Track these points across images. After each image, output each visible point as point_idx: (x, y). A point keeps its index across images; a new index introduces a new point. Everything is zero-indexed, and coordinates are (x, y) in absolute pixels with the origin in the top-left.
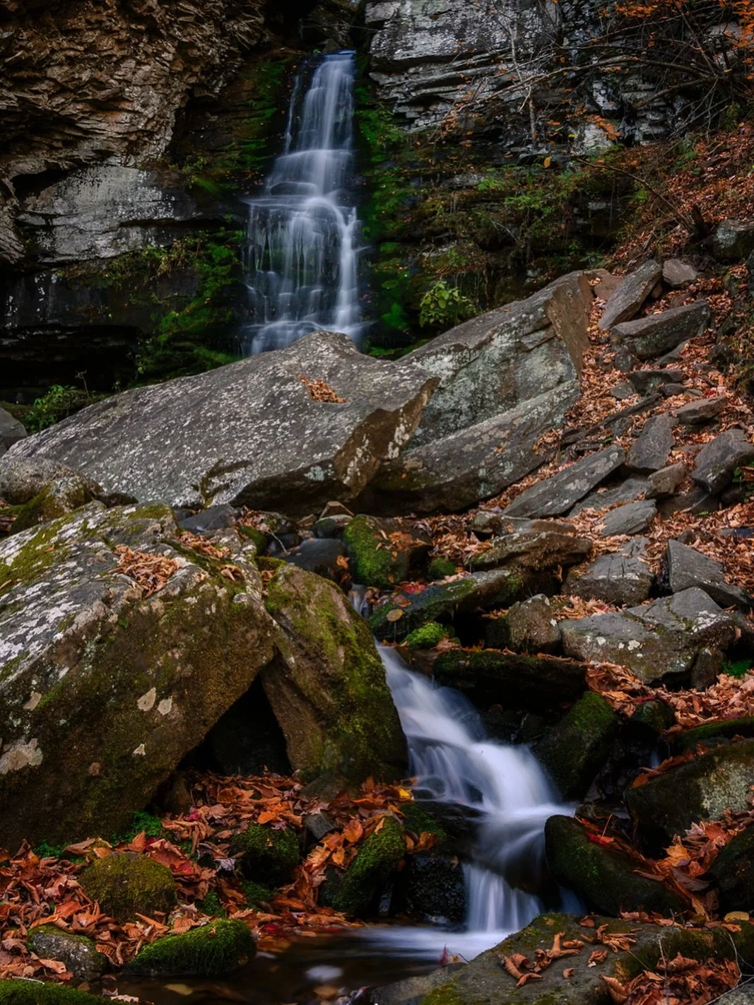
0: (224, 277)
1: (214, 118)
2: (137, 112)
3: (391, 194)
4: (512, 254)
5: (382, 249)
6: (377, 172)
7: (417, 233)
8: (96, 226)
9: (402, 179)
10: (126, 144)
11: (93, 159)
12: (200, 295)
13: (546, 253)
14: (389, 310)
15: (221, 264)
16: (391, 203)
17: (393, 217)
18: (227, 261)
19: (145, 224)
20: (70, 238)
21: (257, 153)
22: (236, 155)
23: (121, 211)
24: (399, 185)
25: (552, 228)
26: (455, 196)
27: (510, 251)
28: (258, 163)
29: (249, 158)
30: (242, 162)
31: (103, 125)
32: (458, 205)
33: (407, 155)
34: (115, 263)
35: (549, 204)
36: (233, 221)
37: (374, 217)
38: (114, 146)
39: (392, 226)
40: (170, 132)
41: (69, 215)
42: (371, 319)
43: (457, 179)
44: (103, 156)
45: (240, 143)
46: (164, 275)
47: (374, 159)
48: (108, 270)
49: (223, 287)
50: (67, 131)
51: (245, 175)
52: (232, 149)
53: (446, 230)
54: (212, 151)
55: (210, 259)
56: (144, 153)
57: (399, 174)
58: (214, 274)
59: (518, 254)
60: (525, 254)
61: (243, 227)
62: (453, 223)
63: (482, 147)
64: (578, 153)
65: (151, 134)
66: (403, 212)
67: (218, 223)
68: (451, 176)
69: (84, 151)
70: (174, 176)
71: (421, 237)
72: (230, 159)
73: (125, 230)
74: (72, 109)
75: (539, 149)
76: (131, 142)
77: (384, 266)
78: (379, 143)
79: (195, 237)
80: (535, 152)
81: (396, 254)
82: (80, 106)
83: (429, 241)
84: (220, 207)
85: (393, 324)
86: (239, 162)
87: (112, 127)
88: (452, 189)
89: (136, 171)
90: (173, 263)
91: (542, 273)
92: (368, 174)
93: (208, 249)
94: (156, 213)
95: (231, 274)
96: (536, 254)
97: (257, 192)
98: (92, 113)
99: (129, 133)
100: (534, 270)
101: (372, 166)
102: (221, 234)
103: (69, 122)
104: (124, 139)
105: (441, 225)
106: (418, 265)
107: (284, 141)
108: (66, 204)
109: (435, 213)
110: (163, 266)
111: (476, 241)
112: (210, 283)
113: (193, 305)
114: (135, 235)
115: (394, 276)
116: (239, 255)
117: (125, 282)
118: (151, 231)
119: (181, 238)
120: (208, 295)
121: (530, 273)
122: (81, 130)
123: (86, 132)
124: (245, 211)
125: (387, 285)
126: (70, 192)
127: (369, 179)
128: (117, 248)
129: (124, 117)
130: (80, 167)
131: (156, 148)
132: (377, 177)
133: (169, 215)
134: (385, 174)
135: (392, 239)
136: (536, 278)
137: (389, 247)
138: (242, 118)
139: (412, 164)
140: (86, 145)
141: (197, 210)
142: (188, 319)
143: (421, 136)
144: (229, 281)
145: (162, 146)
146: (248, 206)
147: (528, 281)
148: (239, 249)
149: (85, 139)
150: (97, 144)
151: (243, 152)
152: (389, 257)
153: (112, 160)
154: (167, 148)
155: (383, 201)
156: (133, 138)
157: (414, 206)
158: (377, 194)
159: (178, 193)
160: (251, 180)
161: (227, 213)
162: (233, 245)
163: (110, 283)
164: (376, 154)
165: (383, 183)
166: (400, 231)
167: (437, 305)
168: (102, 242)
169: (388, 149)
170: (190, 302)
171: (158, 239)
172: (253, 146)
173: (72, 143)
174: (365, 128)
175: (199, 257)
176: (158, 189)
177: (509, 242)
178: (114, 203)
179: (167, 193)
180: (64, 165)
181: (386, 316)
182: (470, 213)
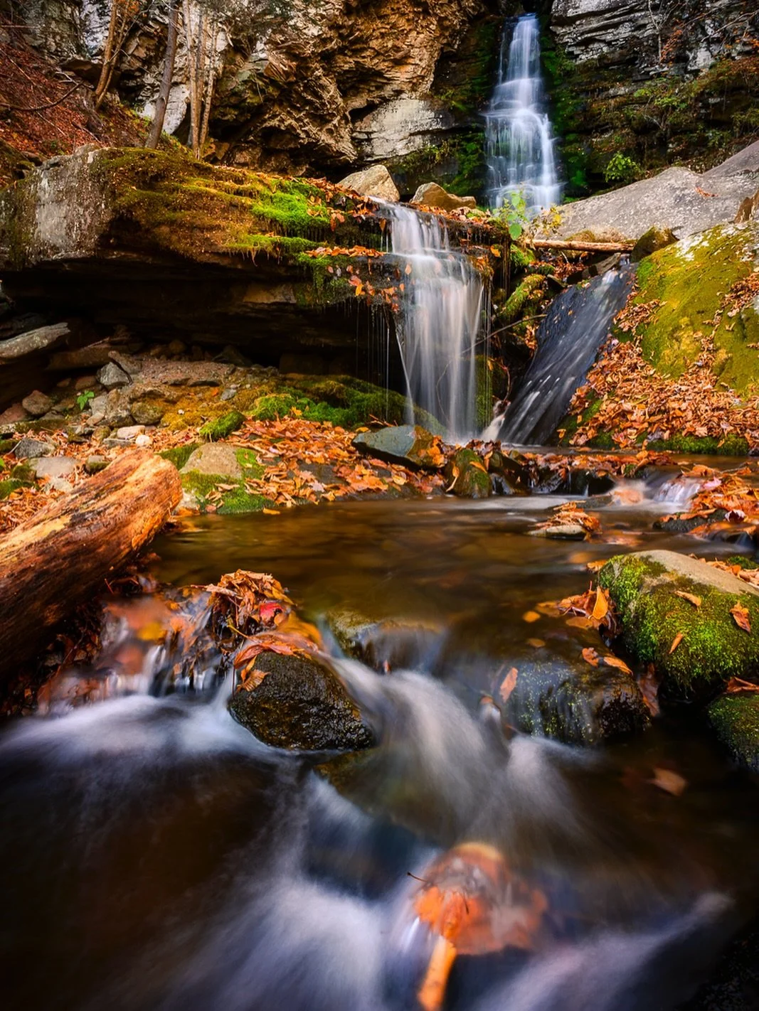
0: (474, 161)
1: (454, 65)
2: (417, 64)
3: (569, 104)
4: (657, 134)
5: (567, 138)
6: (558, 91)
7: (590, 126)
8: (396, 137)
9: (574, 94)
10: (411, 85)
11: (392, 96)
12: (460, 173)
13: (681, 133)
14: (575, 175)
15: (472, 154)
16: (570, 108)
17: (571, 118)
18: (476, 151)
19: (423, 133)
20: (381, 145)
21: (483, 84)
22: (469, 87)
23: (410, 126)
24: (573, 98)
25: (683, 117)
26: (612, 102)
27: (655, 133)
28: (483, 91)
29: (477, 88)
30: (473, 91)
31: (398, 75)
32: (614, 107)
33: (576, 79)
34: (408, 157)
35: (683, 101)
36: (477, 128)
37: (559, 119)
38: (405, 87)
39: (572, 124)
40: (432, 75)
41: (380, 131)
42: (563, 181)
43: (611, 91)
44: (398, 93)
45: (471, 79)
46: (439, 164)
47: (555, 83)
48: (405, 162)
49: (474, 167)
50: (378, 80)
51: (477, 99)
52: (467, 83)
53: (607, 124)
54: (454, 85)
55: (465, 151)
56: (420, 90)
57: (572, 91)
58: (468, 160)
59: (661, 134)
60: (666, 134)
61: (482, 130)
62: (612, 119)
63: (624, 70)
64: (693, 68)
65: (423, 77)
66: (579, 114)
67: (469, 129)
68: (608, 89)
69: (388, 91)
70: (440, 102)
71: (592, 129)
72: (465, 90)
73: (412, 137)
74: (382, 66)
75: (663, 68)
76: (414, 84)
77: (569, 149)
78: (558, 72)
79: (454, 139)
80: (661, 70)
81: (576, 141)
82: (386, 64)
83: (597, 131)
84: (469, 119)
85: (578, 183)
86: (471, 91)
87: (402, 75)
88: (608, 97)
89: (418, 101)
90: (443, 155)
91: (678, 145)
92: (552, 92)
93: (462, 145)
94: (431, 125)
95: (478, 160)
96: (674, 133)
97: (486, 108)
98: (393, 67)
99: (413, 78)
100: (673, 144)
101: (555, 87)
102: (470, 136)
103: (380, 74)
104: (410, 82)
105: (604, 121)
106: (590, 146)
107: (498, 75)
108: (378, 125)
109: (600, 113)
110: (437, 157)
111: (632, 128)
112: (466, 165)
113: (457, 179)
114: (418, 140)
115: (576, 154)
116: (482, 149)
117: (415, 169)
118: (428, 137)
119: (446, 140)
120: (466, 173)
121: (670, 146)
122: (386, 78)
123: (389, 79)
124: (483, 121)
125: (572, 160)
126: (379, 117)
127: (552, 95)
128: (408, 148)
129: (410, 68)
130: (385, 101)
131: (426, 87)
132: (558, 94)
133: (438, 127)
134: (564, 91)
135: (573, 132)
136: (674, 148)
137: (571, 137)
138: (470, 63)
139: (579, 84)
140: (388, 88)
141: (455, 122)
142: (455, 188)
143: (584, 65)
144: (478, 164)
145: (429, 85)
146: (485, 118)
147: (669, 150)
148: (483, 144)
149: (387, 84)
150: (396, 87)
151: (473, 85)
152: (571, 143)
153: (403, 96)
154: (432, 86)
155: (564, 108)
156: (415, 81)
157: (584, 110)
158: (559, 105)
159: (445, 113)
160: (481, 102)
161: (473, 122)
162: (478, 141)
163: (406, 170)
164: (556, 80)
165: (562, 97)
166: (578, 126)
167: (617, 168)
168: (399, 146)
169: (564, 76)
170: (454, 178)
171: (432, 142)
172: (479, 80)
173: (380, 87)
174: (547, 63)
175: (458, 151)
176: (432, 111)
177: (656, 127)
178: (406, 122)
179: (437, 113)
180: (377, 101)
181: (573, 178)
182: (621, 112)
